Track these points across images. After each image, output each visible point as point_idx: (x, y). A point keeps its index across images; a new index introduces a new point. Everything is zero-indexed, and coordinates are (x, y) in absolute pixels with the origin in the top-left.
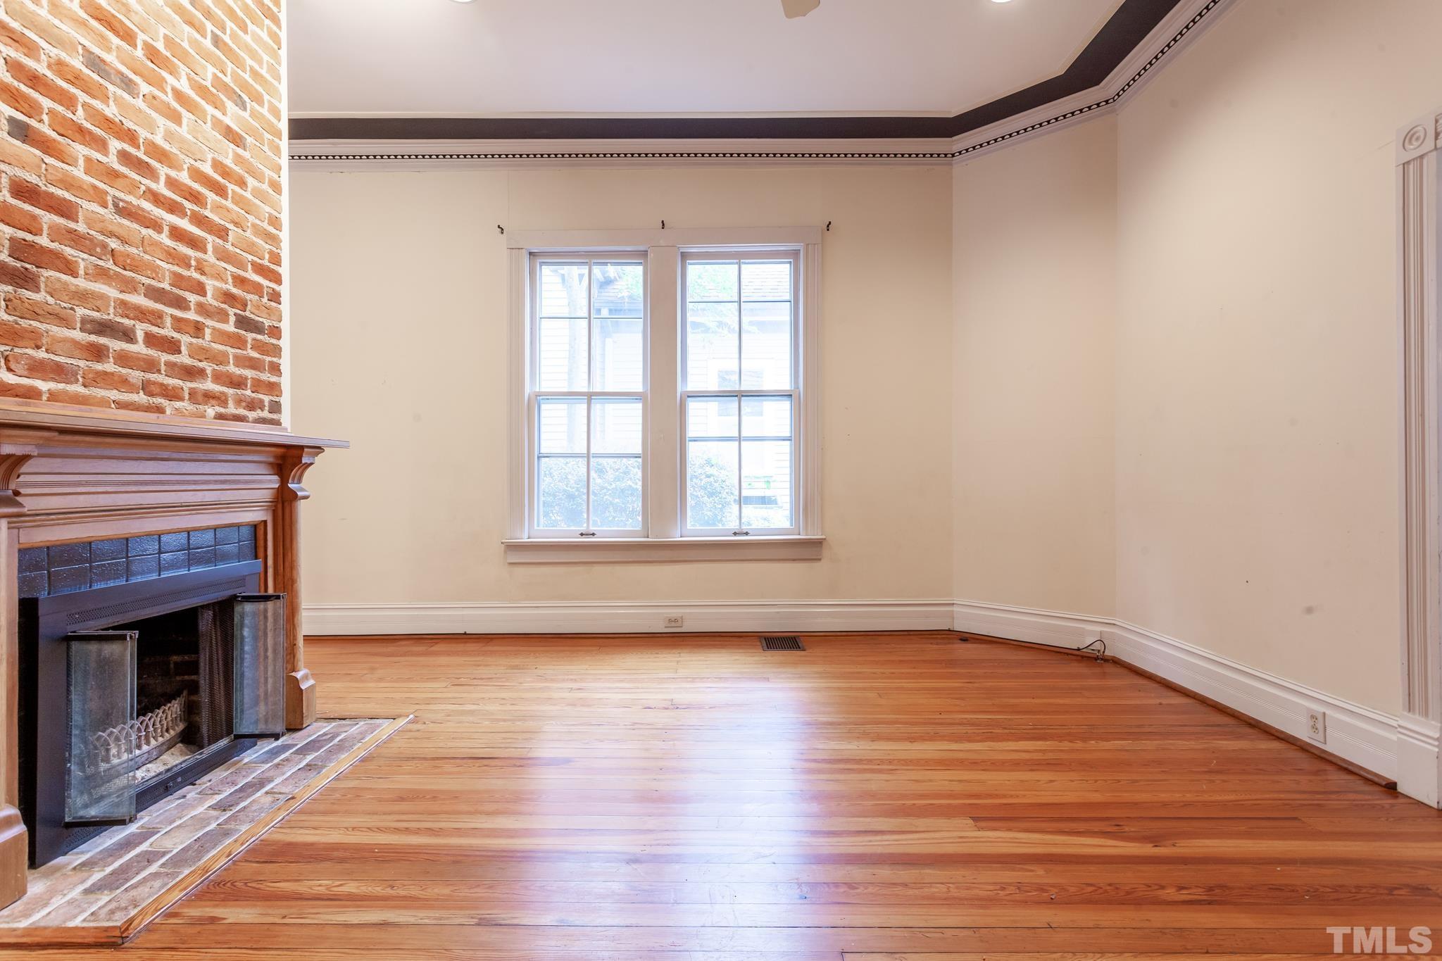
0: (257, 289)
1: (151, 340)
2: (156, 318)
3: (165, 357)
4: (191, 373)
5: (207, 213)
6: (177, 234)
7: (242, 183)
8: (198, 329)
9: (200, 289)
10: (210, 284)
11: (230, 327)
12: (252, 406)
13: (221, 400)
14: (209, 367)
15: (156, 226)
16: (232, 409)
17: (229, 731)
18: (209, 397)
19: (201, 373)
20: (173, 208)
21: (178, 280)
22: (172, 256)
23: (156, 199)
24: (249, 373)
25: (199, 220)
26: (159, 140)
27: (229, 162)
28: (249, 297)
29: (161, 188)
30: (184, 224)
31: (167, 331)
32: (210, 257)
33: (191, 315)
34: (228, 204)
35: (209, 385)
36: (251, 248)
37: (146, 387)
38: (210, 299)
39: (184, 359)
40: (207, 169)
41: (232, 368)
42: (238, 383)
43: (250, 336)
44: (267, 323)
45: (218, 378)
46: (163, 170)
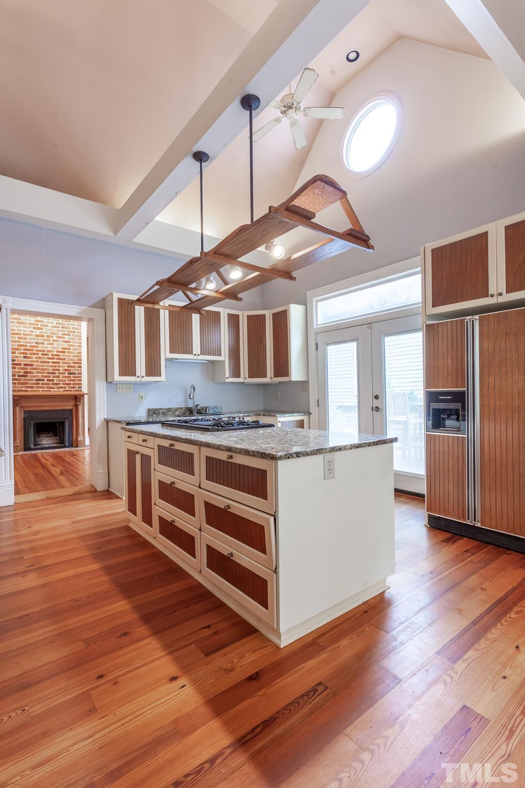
0: (74, 367)
1: (48, 380)
2: (49, 377)
3: (51, 382)
4: (56, 384)
5: (60, 357)
6: (53, 362)
7: (70, 349)
8: (58, 377)
9: (59, 370)
10: (61, 369)
11: (67, 375)
12: (73, 388)
13: (65, 388)
14: (61, 383)
15: (49, 362)
16: (67, 389)
17: (64, 444)
18: (61, 387)
19: (60, 384)
20: (52, 359)
21: (53, 370)
22: (52, 366)
23: (49, 358)
24: (72, 382)
25: (58, 359)
26: (49, 349)
27: (66, 347)
28: (71, 369)
29: (50, 356)
30: (55, 360)
31: (52, 378)
32: (61, 364)
33: (57, 375)
34: (66, 354)
35: (61, 386)
36: (72, 360)
37: (48, 388)
38: (61, 371)
39: (55, 382)
40: (60, 350)
41: (67, 382)
42: (70, 384)
43: (72, 376)
44: (77, 372)
45: (63, 384)
46: (50, 353)
